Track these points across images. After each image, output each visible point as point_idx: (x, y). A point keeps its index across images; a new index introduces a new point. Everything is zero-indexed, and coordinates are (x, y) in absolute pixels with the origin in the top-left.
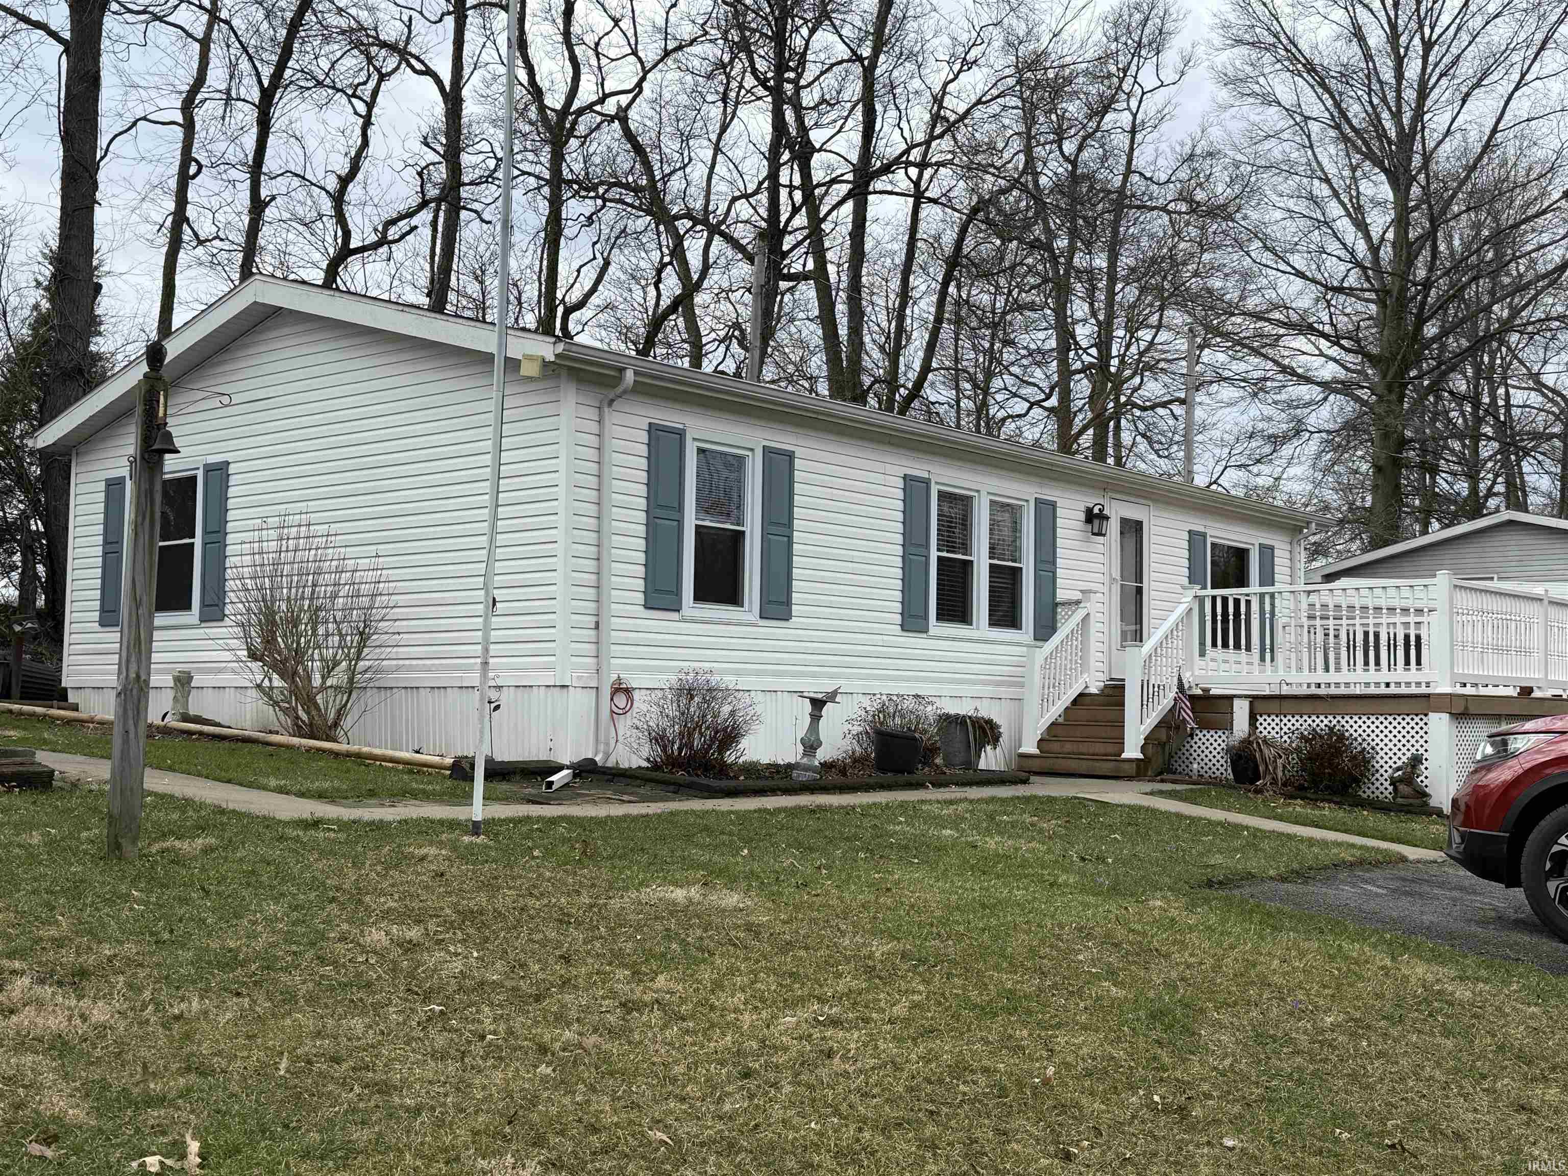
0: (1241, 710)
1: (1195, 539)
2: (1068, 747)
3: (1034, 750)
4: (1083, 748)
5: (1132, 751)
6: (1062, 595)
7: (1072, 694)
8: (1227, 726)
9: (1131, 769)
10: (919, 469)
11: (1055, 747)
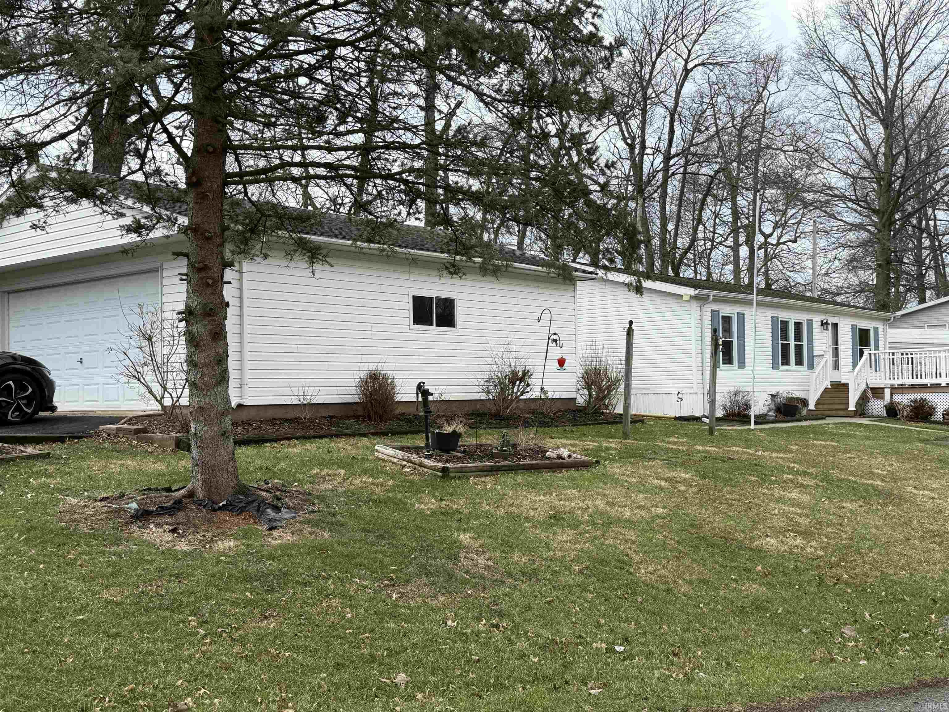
0: (887, 392)
1: (854, 327)
2: (825, 407)
3: (813, 408)
4: (831, 407)
5: (852, 407)
6: (815, 353)
7: (822, 389)
8: (883, 398)
9: (852, 413)
10: (774, 313)
11: (820, 407)
